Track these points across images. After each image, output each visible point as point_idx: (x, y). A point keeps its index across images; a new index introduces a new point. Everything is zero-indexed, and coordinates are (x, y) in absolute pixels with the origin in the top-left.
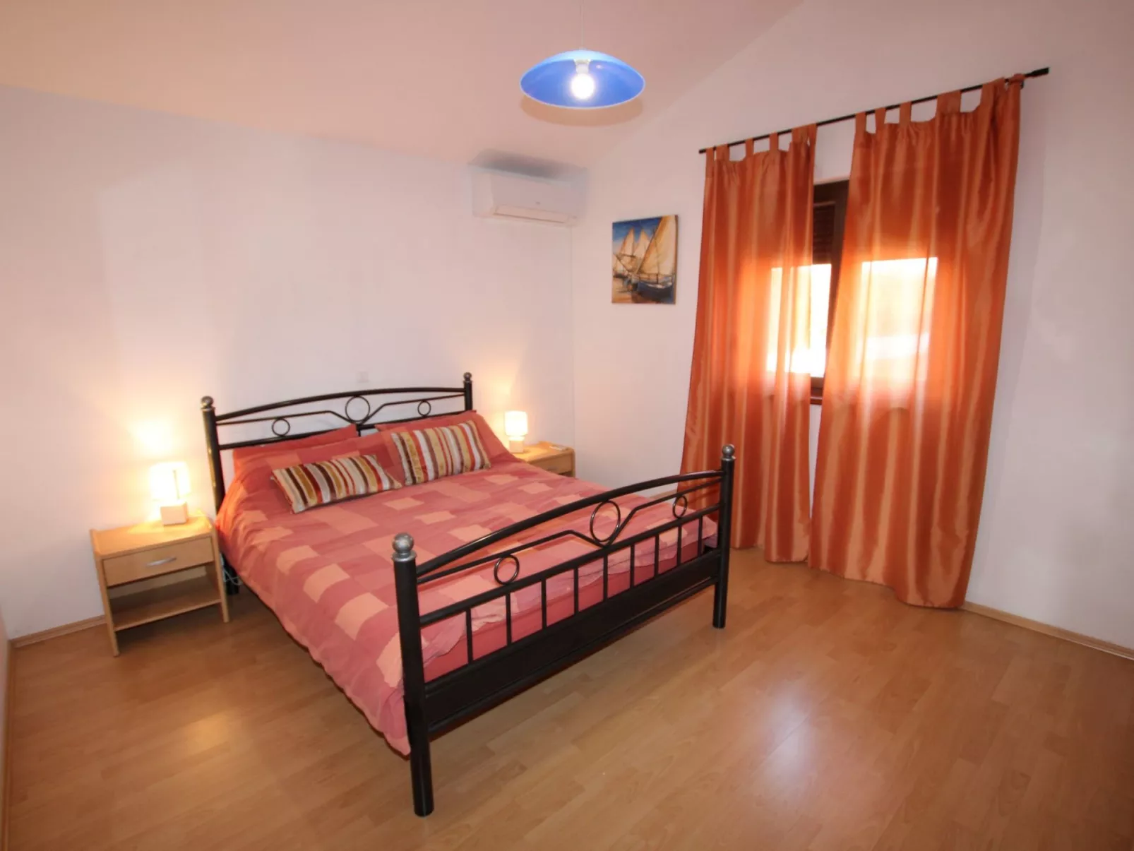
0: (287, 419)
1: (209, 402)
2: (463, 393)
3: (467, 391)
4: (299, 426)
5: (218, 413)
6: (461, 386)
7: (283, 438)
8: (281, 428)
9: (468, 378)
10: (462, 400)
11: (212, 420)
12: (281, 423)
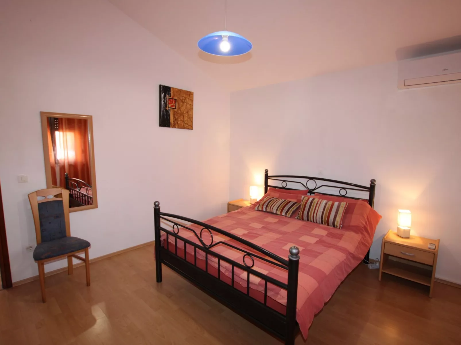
0: (287, 182)
1: (267, 171)
2: (369, 190)
3: (372, 189)
4: (290, 185)
5: (269, 175)
6: (369, 186)
7: (284, 188)
8: (284, 184)
9: (373, 182)
10: (368, 193)
11: (267, 177)
12: (284, 183)
